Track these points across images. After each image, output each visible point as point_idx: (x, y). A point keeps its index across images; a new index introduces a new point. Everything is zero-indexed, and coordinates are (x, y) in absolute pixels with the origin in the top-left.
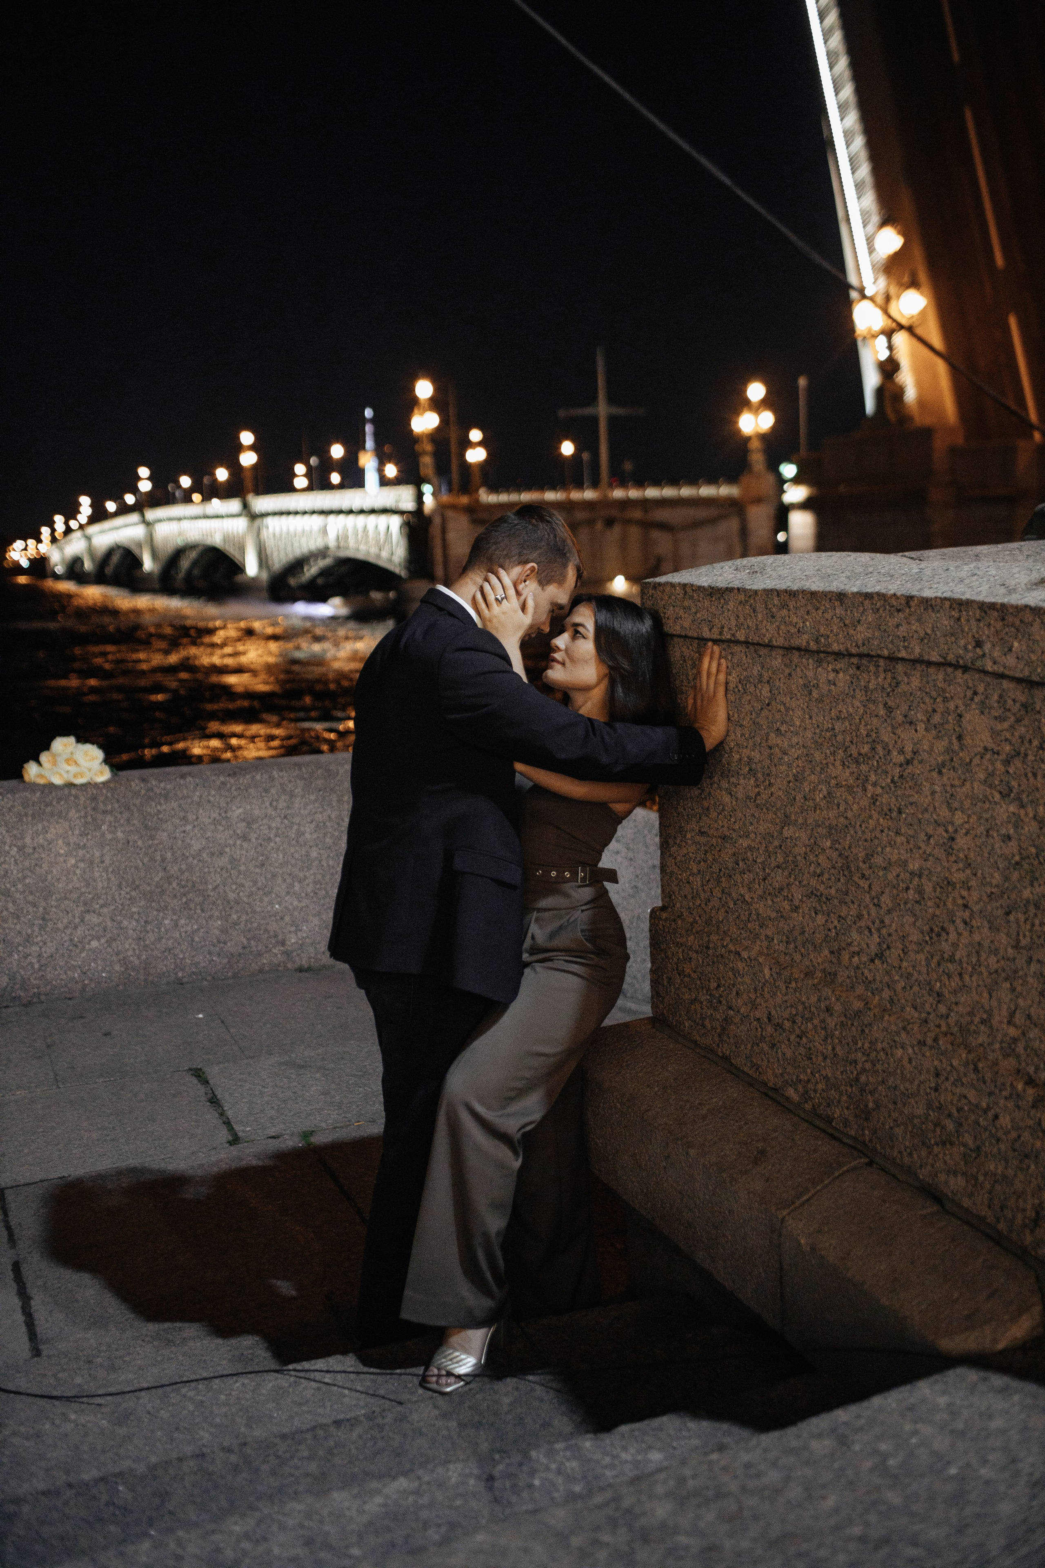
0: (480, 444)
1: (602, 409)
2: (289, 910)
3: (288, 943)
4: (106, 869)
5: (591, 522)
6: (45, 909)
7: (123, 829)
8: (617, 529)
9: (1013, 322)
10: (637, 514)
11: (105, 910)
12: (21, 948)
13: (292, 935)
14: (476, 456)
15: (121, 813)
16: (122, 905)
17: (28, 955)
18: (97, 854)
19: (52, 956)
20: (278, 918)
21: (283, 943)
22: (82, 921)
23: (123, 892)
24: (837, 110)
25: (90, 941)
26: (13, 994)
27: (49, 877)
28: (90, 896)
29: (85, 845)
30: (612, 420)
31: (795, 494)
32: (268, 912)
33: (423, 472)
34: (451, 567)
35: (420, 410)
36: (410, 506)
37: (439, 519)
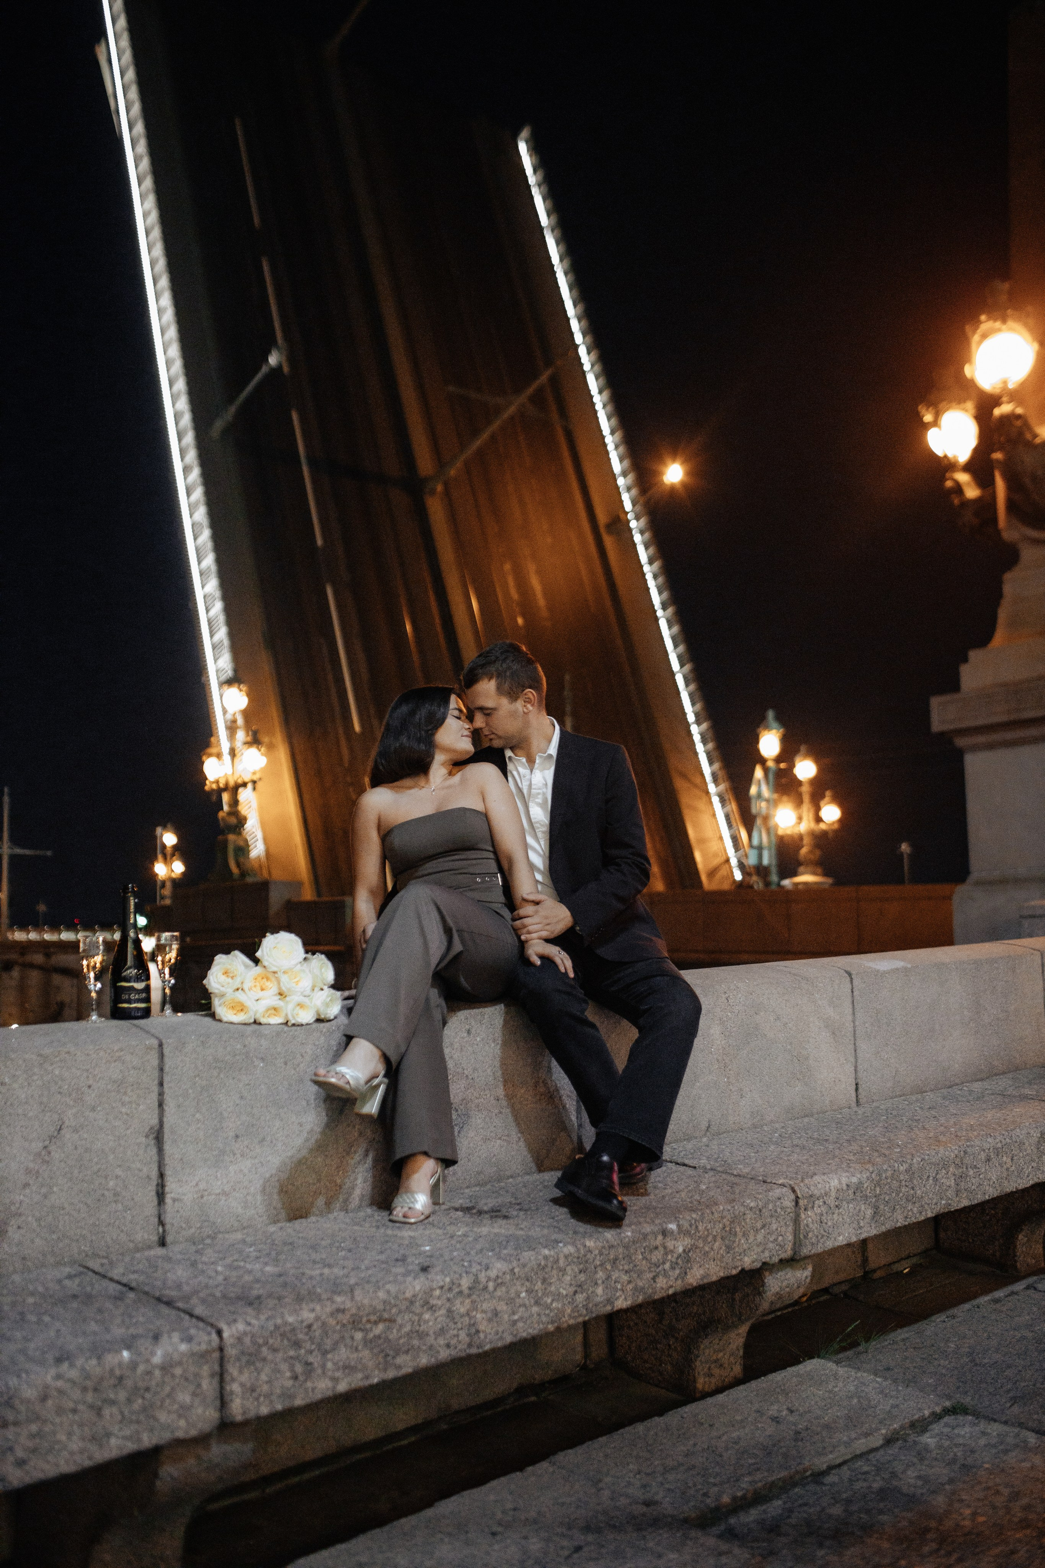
1: (6, 849)
8: (16, 973)
10: (39, 959)
24: (199, 575)
30: (13, 862)
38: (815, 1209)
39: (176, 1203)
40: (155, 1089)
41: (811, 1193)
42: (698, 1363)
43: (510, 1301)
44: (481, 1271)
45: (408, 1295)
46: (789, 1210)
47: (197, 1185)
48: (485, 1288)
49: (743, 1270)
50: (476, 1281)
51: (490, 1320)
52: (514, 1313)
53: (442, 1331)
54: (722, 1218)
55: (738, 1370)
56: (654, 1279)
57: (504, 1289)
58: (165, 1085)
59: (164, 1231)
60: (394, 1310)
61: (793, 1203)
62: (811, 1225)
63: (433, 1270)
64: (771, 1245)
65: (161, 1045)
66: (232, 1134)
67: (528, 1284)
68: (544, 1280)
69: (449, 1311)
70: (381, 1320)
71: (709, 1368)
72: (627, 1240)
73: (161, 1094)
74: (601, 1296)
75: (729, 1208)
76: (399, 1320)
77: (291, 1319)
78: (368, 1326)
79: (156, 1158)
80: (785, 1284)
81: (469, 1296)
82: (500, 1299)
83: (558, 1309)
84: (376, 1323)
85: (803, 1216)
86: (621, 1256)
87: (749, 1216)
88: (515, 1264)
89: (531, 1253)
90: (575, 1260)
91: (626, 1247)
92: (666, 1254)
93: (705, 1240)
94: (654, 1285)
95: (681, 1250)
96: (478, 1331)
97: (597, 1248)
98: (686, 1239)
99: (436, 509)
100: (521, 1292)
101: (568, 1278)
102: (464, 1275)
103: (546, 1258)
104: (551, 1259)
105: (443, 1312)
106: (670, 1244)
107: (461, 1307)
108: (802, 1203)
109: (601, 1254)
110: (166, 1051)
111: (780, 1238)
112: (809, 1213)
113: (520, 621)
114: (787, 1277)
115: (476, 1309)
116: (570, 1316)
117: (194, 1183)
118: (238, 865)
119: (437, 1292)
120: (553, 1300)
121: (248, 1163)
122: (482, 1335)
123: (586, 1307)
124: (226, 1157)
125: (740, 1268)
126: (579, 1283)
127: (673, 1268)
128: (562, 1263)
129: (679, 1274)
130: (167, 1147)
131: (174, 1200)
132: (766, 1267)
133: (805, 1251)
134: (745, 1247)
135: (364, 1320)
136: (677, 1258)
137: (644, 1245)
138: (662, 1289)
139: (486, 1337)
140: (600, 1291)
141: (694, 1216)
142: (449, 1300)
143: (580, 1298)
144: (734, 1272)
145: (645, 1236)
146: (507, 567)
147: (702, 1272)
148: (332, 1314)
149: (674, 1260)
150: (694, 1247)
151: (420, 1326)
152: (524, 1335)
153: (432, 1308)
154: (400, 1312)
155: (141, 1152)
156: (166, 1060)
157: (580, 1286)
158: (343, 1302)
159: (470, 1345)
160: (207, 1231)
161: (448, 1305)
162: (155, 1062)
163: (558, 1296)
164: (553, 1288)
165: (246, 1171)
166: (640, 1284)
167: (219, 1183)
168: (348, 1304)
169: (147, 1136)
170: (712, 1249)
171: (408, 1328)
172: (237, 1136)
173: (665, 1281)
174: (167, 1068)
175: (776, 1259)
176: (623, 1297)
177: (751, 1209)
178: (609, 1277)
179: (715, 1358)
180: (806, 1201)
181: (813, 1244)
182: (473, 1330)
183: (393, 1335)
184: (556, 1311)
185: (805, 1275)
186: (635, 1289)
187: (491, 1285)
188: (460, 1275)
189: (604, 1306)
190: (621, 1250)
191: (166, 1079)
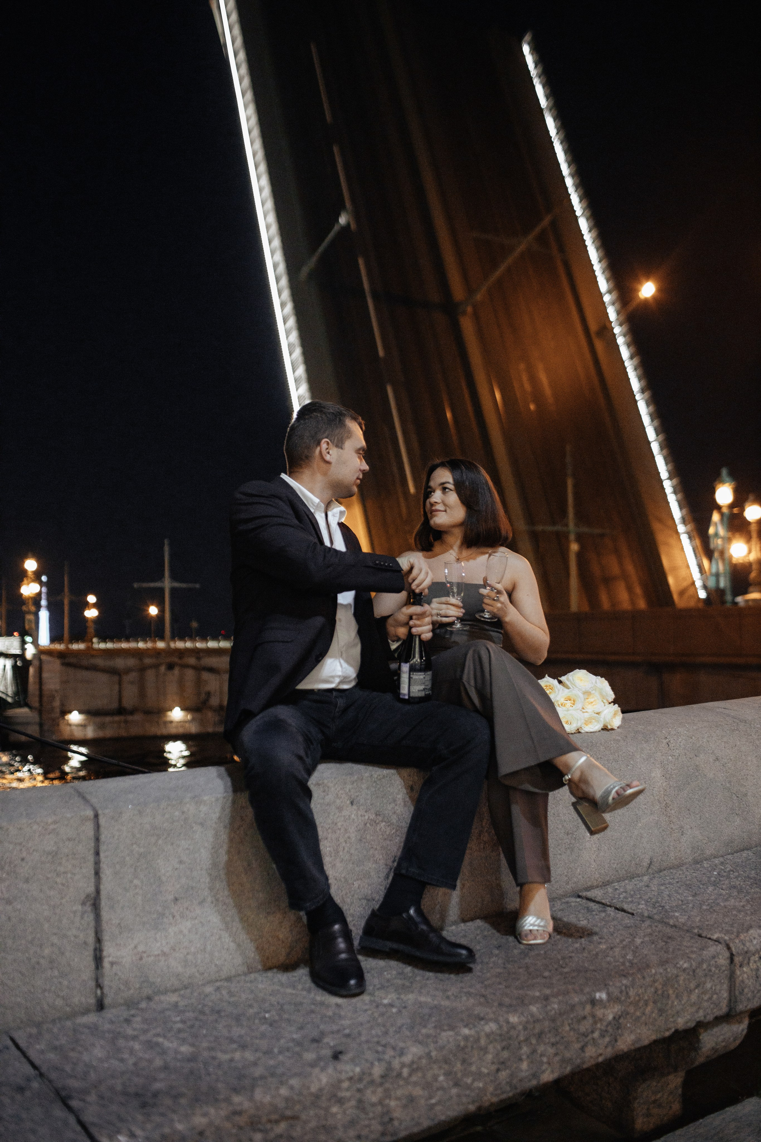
0: (95, 605)
1: (167, 584)
5: (156, 666)
8: (176, 671)
10: (192, 661)
14: (91, 613)
24: (294, 383)
30: (173, 590)
33: (27, 627)
34: (45, 699)
35: (27, 580)
36: (18, 652)
37: (36, 663)
38: (751, 964)
39: (114, 966)
40: (91, 858)
41: (746, 949)
42: (636, 1105)
43: (427, 1086)
44: (394, 1057)
45: (314, 1089)
46: (724, 968)
47: (136, 947)
48: (399, 1075)
49: (677, 1031)
50: (389, 1068)
51: (405, 1107)
52: (431, 1098)
53: (353, 1123)
54: (654, 981)
55: (676, 1107)
56: (582, 1049)
57: (420, 1074)
58: (102, 855)
59: (102, 993)
60: (298, 1107)
61: (728, 961)
62: (747, 981)
63: (344, 1058)
64: (705, 1004)
65: (96, 816)
66: (171, 897)
67: (446, 1067)
68: (464, 1061)
69: (360, 1101)
70: (284, 1118)
71: (648, 1109)
72: (553, 1012)
73: (97, 863)
74: (527, 1071)
75: (661, 971)
76: (304, 1117)
77: (180, 1127)
78: (269, 1126)
79: (92, 924)
80: (720, 1039)
81: (381, 1084)
82: (415, 1084)
83: (479, 1089)
84: (277, 1122)
85: (738, 973)
86: (546, 1030)
87: (682, 978)
88: (432, 1046)
89: (451, 1033)
90: (498, 1038)
91: (553, 1020)
92: (595, 1023)
93: (636, 1004)
94: (583, 1054)
95: (610, 1017)
96: (391, 1120)
97: (520, 1023)
98: (616, 1006)
99: (467, 325)
100: (438, 1076)
101: (490, 1057)
102: (376, 1063)
103: (466, 1038)
104: (471, 1039)
105: (353, 1103)
106: (599, 1013)
107: (372, 1096)
108: (737, 960)
109: (525, 1029)
110: (102, 821)
111: (715, 996)
112: (745, 969)
113: (532, 407)
114: (723, 1032)
115: (389, 1097)
116: (492, 1094)
117: (132, 946)
119: (346, 1085)
120: (474, 1080)
121: (189, 924)
122: (396, 1123)
123: (509, 1083)
124: (165, 920)
125: (673, 1030)
126: (502, 1060)
127: (602, 1036)
128: (483, 1042)
129: (610, 1042)
130: (105, 914)
131: (112, 964)
132: (701, 1026)
133: (741, 1007)
134: (679, 1008)
135: (264, 1119)
136: (607, 1026)
137: (572, 1016)
138: (591, 1057)
139: (400, 1124)
140: (524, 1066)
141: (625, 982)
142: (359, 1090)
143: (503, 1075)
144: (667, 1034)
145: (573, 1007)
146: (522, 366)
147: (633, 1037)
148: (228, 1118)
149: (603, 1028)
150: (625, 1014)
151: (326, 1120)
152: (443, 1118)
153: (341, 1101)
154: (305, 1108)
155: (77, 919)
156: (102, 829)
157: (503, 1063)
158: (240, 1104)
159: (383, 1134)
160: (147, 991)
161: (358, 1095)
162: (91, 833)
163: (479, 1076)
164: (474, 1068)
165: (186, 931)
166: (568, 1055)
167: (158, 944)
168: (246, 1105)
169: (83, 904)
170: (644, 1014)
171: (313, 1124)
172: (176, 899)
173: (594, 1050)
174: (103, 838)
175: (710, 1018)
176: (549, 1070)
177: (684, 970)
178: (534, 1051)
179: (653, 1098)
180: (741, 958)
181: (749, 999)
182: (386, 1119)
183: (297, 1132)
184: (477, 1091)
185: (741, 1028)
186: (563, 1061)
187: (405, 1072)
188: (372, 1064)
189: (530, 1081)
190: (547, 1023)
191: (103, 848)
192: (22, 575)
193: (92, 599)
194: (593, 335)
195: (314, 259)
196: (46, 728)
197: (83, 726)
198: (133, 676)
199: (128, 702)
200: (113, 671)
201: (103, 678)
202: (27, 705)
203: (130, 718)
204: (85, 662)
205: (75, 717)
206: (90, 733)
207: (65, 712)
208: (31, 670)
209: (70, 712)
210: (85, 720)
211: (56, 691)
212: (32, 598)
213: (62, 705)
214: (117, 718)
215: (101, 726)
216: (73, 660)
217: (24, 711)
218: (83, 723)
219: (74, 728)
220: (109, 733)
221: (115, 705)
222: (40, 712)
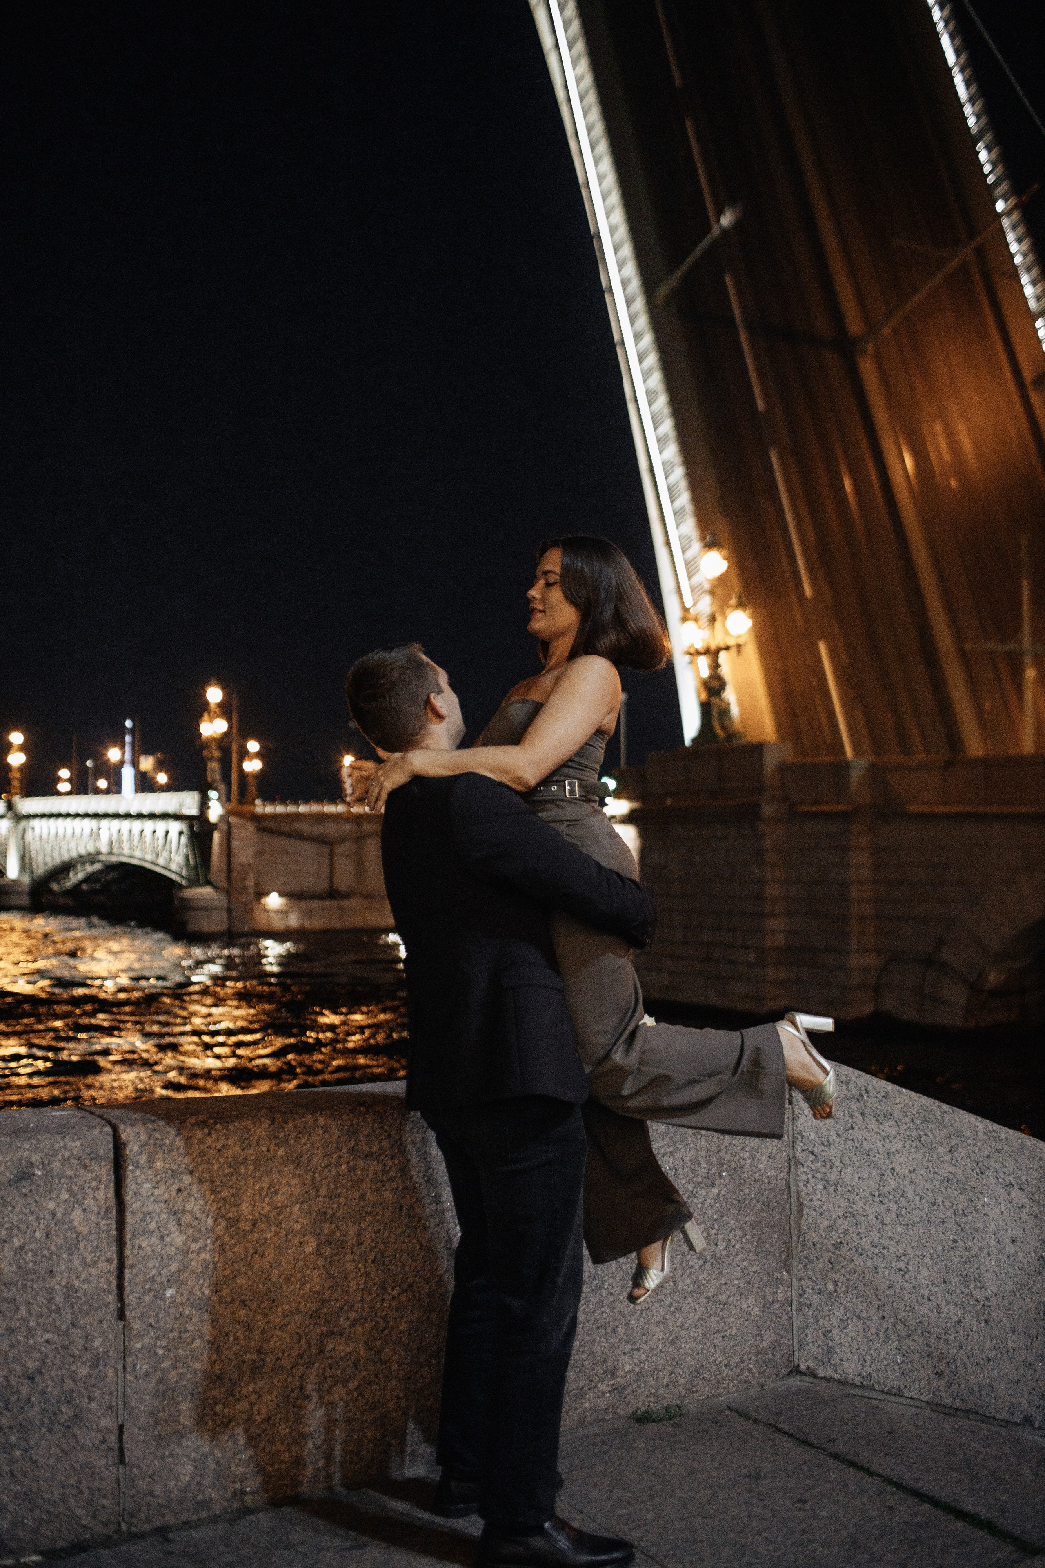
2: (624, 1316)
3: (620, 1373)
4: (364, 1258)
6: (264, 1332)
7: (394, 1185)
9: (822, 647)
11: (359, 1330)
12: (219, 1408)
13: (626, 1359)
14: (253, 766)
15: (392, 1158)
16: (385, 1319)
17: (230, 1421)
18: (353, 1231)
19: (269, 1419)
20: (609, 1330)
21: (613, 1373)
22: (322, 1351)
23: (386, 1297)
25: (331, 1388)
26: (200, 1497)
27: (275, 1273)
28: (337, 1305)
29: (333, 1215)
31: (617, 807)
32: (596, 1321)
33: (209, 778)
34: (234, 876)
35: (209, 715)
36: (193, 811)
37: (223, 826)
99: (867, 368)
113: (953, 483)
118: (723, 727)
146: (938, 428)
192: (202, 708)
193: (253, 746)
194: (1029, 386)
195: (678, 275)
196: (235, 914)
197: (284, 913)
198: (347, 847)
199: (343, 882)
200: (322, 841)
201: (309, 849)
202: (208, 883)
203: (345, 903)
204: (285, 828)
205: (274, 901)
206: (293, 921)
207: (261, 894)
208: (216, 837)
209: (267, 894)
210: (287, 905)
211: (249, 865)
212: (215, 739)
213: (257, 884)
214: (328, 904)
215: (307, 914)
216: (270, 825)
217: (205, 891)
218: (284, 908)
219: (272, 915)
220: (317, 923)
221: (324, 886)
222: (228, 893)
